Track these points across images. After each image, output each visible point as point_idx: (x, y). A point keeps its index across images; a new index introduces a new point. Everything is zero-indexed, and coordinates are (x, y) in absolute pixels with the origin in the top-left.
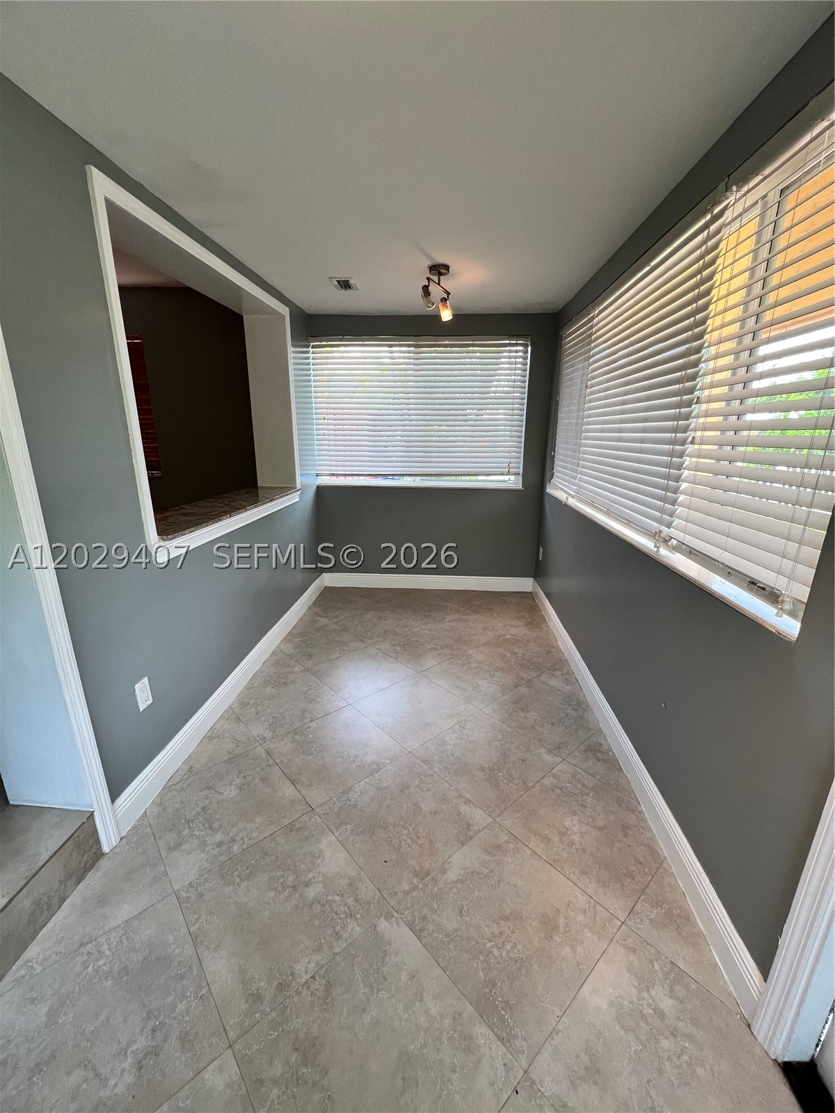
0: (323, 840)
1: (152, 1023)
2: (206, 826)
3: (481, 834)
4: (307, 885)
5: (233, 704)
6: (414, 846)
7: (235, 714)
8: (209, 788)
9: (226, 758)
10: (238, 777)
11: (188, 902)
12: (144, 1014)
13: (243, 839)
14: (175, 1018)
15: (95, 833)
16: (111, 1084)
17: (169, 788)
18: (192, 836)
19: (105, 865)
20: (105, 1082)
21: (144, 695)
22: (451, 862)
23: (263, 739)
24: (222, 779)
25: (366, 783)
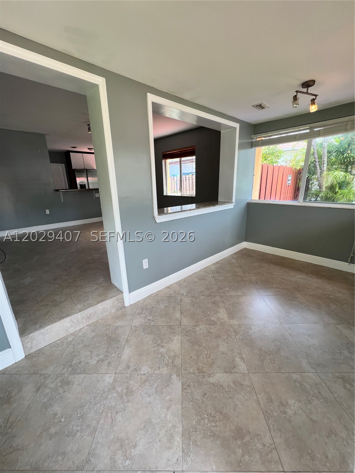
2: (150, 313)
5: (182, 280)
6: (205, 359)
8: (158, 302)
9: (168, 296)
11: (132, 330)
13: (156, 322)
15: (123, 299)
16: (92, 360)
17: (148, 297)
18: (145, 313)
19: (123, 309)
20: (91, 359)
21: (145, 264)
22: (215, 375)
23: (183, 295)
24: (163, 301)
25: (205, 327)
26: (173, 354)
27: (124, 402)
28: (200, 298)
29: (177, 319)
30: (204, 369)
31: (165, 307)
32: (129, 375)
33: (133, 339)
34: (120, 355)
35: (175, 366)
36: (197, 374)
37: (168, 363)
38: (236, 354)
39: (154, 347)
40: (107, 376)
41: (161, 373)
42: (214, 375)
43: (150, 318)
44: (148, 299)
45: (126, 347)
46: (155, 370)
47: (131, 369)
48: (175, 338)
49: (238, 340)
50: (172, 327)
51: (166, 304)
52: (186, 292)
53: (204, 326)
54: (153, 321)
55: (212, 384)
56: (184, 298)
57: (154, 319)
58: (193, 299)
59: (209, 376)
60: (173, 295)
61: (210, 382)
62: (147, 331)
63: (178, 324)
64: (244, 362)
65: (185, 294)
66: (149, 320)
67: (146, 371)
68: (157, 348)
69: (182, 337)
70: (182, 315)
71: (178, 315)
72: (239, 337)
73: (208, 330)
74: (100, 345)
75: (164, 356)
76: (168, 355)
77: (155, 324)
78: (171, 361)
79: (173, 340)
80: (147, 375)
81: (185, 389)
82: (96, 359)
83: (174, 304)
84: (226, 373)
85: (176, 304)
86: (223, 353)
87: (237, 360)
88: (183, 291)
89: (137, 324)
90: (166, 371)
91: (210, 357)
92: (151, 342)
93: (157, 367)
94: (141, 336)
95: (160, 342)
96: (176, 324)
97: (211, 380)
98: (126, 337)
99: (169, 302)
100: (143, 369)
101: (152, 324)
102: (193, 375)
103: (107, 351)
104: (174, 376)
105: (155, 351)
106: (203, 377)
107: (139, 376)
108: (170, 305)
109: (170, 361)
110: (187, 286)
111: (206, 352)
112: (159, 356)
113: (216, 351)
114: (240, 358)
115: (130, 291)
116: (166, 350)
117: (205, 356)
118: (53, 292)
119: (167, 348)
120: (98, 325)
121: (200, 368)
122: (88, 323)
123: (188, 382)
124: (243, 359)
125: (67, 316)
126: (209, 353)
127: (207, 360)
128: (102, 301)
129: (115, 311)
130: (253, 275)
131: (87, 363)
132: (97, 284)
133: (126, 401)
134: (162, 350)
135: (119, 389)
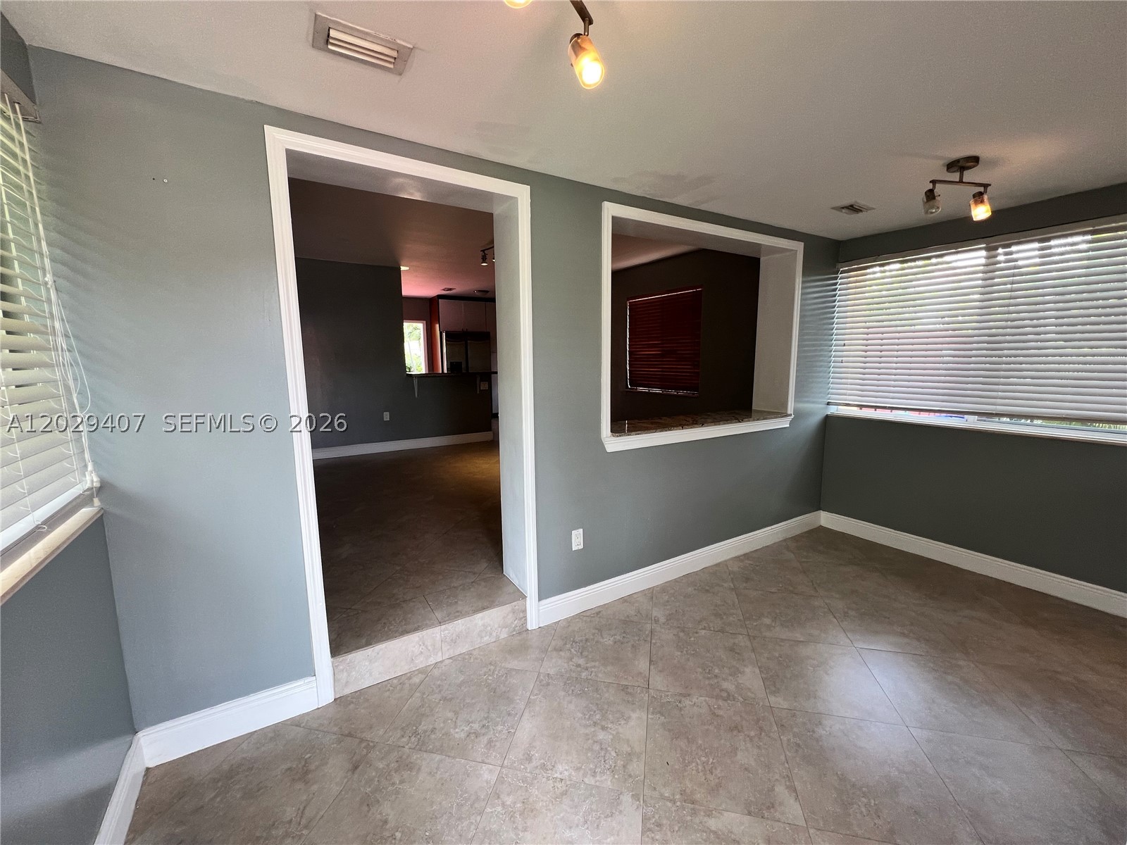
0: (637, 712)
1: (485, 722)
2: (580, 651)
3: (778, 824)
4: (604, 729)
5: (656, 587)
6: (701, 774)
7: (652, 594)
8: (599, 630)
9: (623, 618)
10: (620, 635)
11: (540, 682)
12: (486, 716)
13: (592, 672)
14: (494, 730)
15: (524, 611)
16: (457, 730)
17: (580, 616)
18: (569, 650)
19: (524, 635)
20: (455, 727)
21: (577, 540)
22: (723, 815)
23: (657, 621)
24: (610, 630)
25: (705, 701)
26: (626, 749)
27: (516, 828)
28: (697, 633)
29: (641, 673)
30: (698, 796)
31: (615, 642)
32: (529, 775)
33: (540, 702)
34: (513, 731)
35: (630, 776)
36: (678, 804)
37: (615, 766)
38: (777, 777)
39: (586, 726)
40: (485, 767)
41: (598, 784)
42: (719, 813)
43: (582, 661)
44: (577, 620)
45: (526, 715)
46: (585, 775)
47: (534, 763)
48: (634, 716)
49: (785, 745)
50: (628, 688)
51: (618, 637)
52: (665, 615)
53: (703, 698)
54: (587, 669)
55: (715, 833)
56: (658, 629)
57: (588, 665)
58: (681, 634)
59: (709, 814)
60: (635, 619)
61: (708, 828)
62: (573, 688)
63: (642, 685)
64: (797, 798)
65: (662, 620)
66: (578, 666)
67: (566, 773)
68: (593, 730)
69: (650, 716)
70: (652, 667)
71: (642, 664)
72: (789, 740)
73: (711, 710)
74: (473, 701)
75: (606, 749)
76: (616, 749)
77: (590, 677)
78: (622, 763)
79: (629, 718)
80: (568, 783)
81: (649, 830)
82: (466, 729)
83: (636, 638)
84: (749, 814)
85: (639, 640)
86: (746, 769)
87: (780, 789)
88: (658, 613)
89: (552, 672)
90: (609, 783)
91: (714, 770)
92: (580, 715)
93: (591, 769)
94: (559, 698)
95: (598, 717)
96: (637, 684)
97: (712, 823)
98: (528, 694)
99: (624, 633)
100: (560, 767)
101: (584, 675)
102: (669, 804)
103: (488, 717)
104: (627, 798)
105: (587, 735)
106: (694, 813)
107: (551, 782)
108: (626, 640)
109: (620, 763)
110: (668, 601)
111: (703, 759)
112: (597, 747)
113: (729, 761)
114: (787, 787)
115: (541, 597)
116: (611, 737)
117: (700, 767)
118: (389, 580)
119: (614, 733)
120: (472, 660)
121: (688, 791)
122: (451, 653)
123: (657, 817)
124: (795, 791)
125: (416, 629)
126: (710, 763)
127: (704, 778)
128: (484, 609)
129: (506, 636)
130: (837, 596)
131: (447, 734)
132: (474, 573)
133: (520, 827)
134: (601, 735)
135: (509, 800)
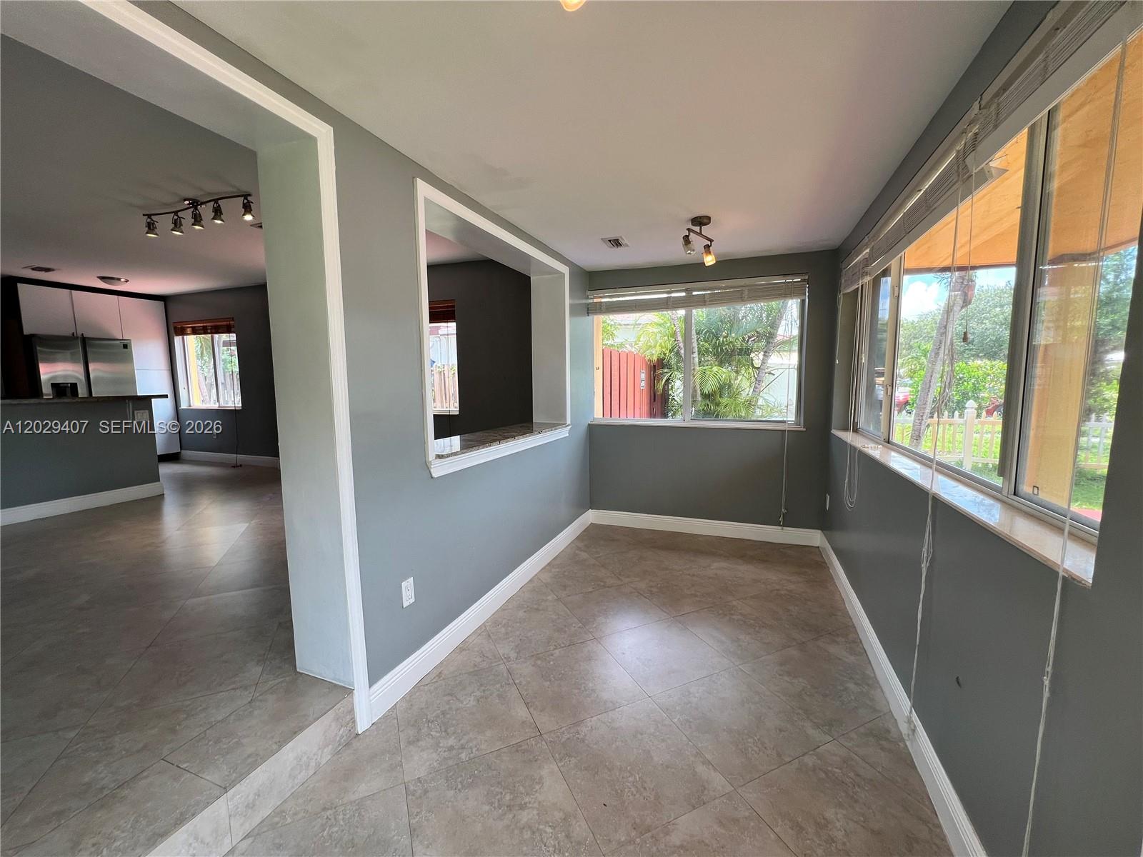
0: (546, 767)
2: (443, 730)
3: (717, 801)
4: (522, 807)
5: (487, 621)
6: (638, 796)
7: (487, 631)
8: (451, 695)
9: (471, 670)
10: (478, 690)
11: (414, 795)
13: (471, 748)
15: (352, 711)
17: (418, 687)
18: (429, 734)
21: (409, 593)
22: (676, 824)
23: (508, 659)
24: (464, 689)
25: (599, 720)
28: (552, 655)
29: (524, 722)
30: (648, 821)
31: (478, 701)
33: (428, 820)
35: (579, 843)
36: (638, 840)
37: (558, 843)
38: (692, 759)
42: (673, 824)
44: (418, 694)
45: (419, 850)
48: (544, 772)
50: (521, 746)
51: (478, 694)
52: (512, 649)
53: (595, 718)
54: (463, 748)
55: (682, 847)
56: (514, 666)
57: (462, 742)
58: (539, 662)
59: (667, 832)
60: (484, 665)
61: (675, 846)
62: (460, 779)
63: (534, 735)
64: (715, 770)
65: (513, 655)
68: (511, 816)
69: (559, 765)
70: (531, 710)
71: (521, 712)
73: (609, 727)
75: (538, 829)
76: (547, 822)
77: (472, 755)
78: (563, 834)
79: (541, 778)
83: (498, 686)
84: (694, 808)
85: (502, 686)
86: (667, 767)
87: (701, 769)
88: (505, 649)
89: (422, 773)
92: (487, 808)
94: (450, 801)
95: (508, 797)
96: (527, 737)
97: (675, 839)
98: (405, 820)
99: (481, 685)
101: (464, 756)
102: (631, 848)
105: (508, 827)
106: (655, 839)
108: (487, 693)
109: (561, 836)
110: (507, 633)
111: (630, 779)
113: (651, 768)
115: (373, 681)
116: (535, 812)
117: (633, 789)
119: (536, 805)
120: (289, 820)
121: (638, 821)
122: (248, 827)
124: (709, 763)
126: (638, 780)
127: (642, 798)
129: (329, 757)
132: (246, 688)
134: (525, 817)
